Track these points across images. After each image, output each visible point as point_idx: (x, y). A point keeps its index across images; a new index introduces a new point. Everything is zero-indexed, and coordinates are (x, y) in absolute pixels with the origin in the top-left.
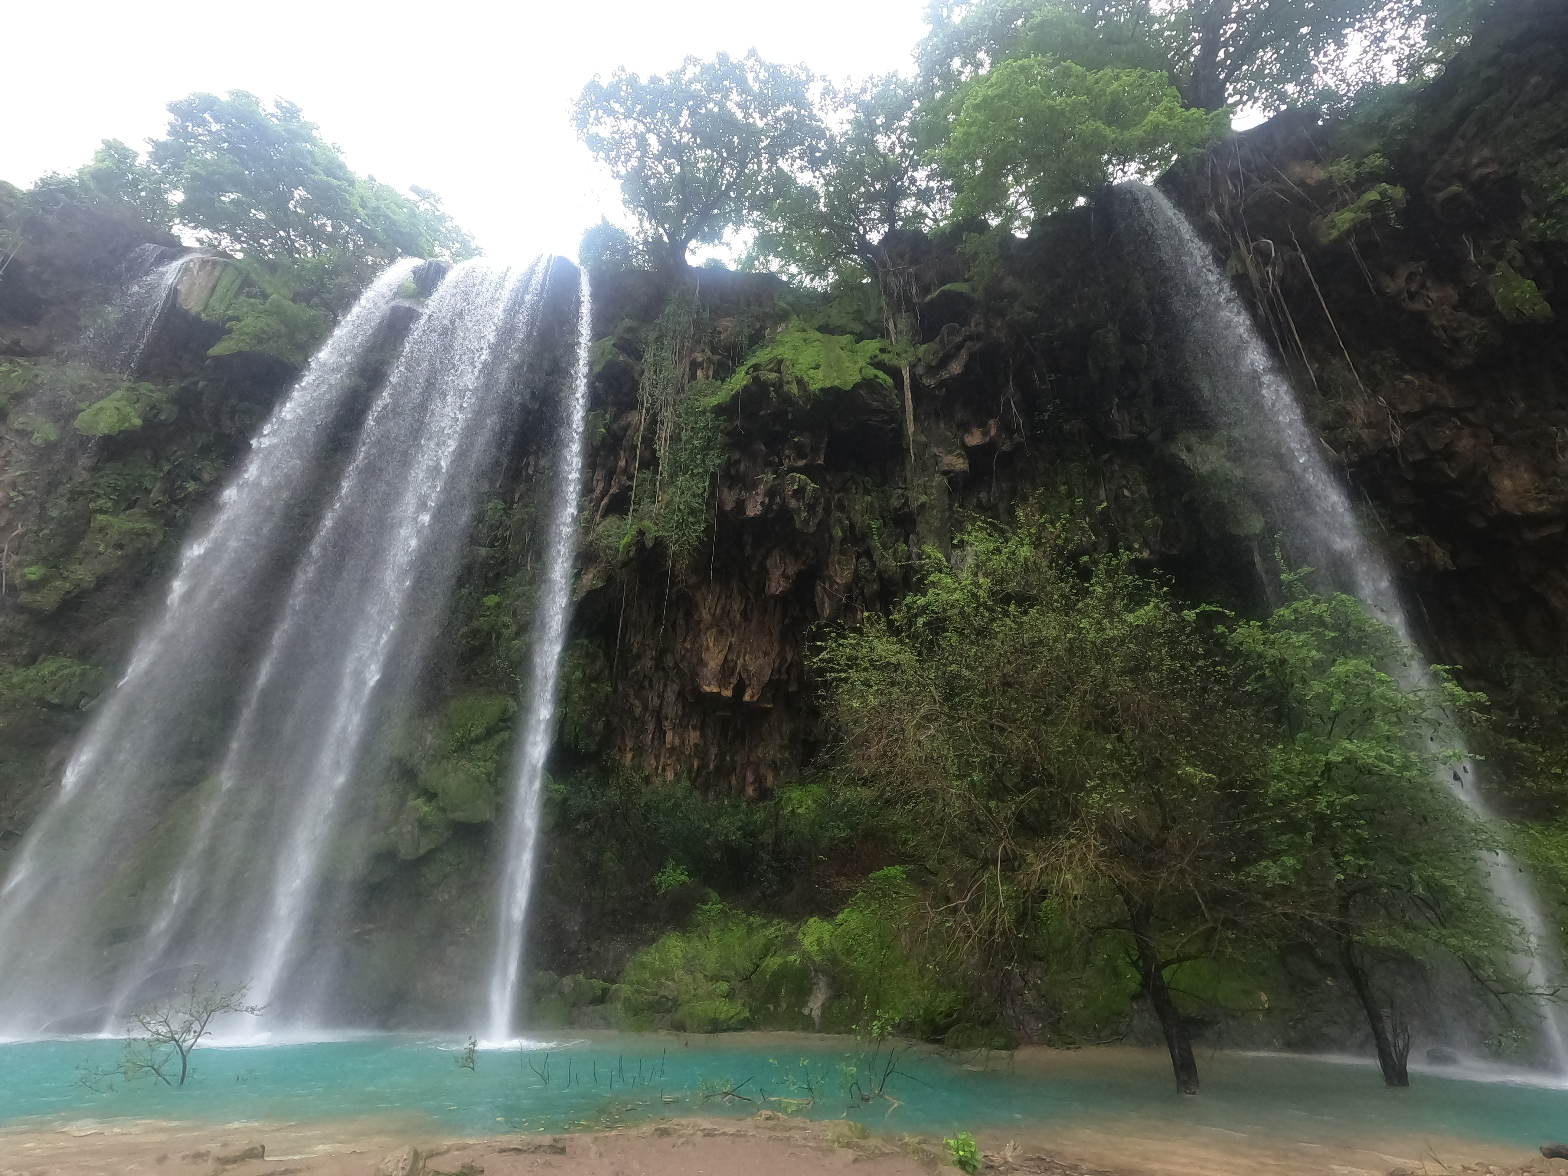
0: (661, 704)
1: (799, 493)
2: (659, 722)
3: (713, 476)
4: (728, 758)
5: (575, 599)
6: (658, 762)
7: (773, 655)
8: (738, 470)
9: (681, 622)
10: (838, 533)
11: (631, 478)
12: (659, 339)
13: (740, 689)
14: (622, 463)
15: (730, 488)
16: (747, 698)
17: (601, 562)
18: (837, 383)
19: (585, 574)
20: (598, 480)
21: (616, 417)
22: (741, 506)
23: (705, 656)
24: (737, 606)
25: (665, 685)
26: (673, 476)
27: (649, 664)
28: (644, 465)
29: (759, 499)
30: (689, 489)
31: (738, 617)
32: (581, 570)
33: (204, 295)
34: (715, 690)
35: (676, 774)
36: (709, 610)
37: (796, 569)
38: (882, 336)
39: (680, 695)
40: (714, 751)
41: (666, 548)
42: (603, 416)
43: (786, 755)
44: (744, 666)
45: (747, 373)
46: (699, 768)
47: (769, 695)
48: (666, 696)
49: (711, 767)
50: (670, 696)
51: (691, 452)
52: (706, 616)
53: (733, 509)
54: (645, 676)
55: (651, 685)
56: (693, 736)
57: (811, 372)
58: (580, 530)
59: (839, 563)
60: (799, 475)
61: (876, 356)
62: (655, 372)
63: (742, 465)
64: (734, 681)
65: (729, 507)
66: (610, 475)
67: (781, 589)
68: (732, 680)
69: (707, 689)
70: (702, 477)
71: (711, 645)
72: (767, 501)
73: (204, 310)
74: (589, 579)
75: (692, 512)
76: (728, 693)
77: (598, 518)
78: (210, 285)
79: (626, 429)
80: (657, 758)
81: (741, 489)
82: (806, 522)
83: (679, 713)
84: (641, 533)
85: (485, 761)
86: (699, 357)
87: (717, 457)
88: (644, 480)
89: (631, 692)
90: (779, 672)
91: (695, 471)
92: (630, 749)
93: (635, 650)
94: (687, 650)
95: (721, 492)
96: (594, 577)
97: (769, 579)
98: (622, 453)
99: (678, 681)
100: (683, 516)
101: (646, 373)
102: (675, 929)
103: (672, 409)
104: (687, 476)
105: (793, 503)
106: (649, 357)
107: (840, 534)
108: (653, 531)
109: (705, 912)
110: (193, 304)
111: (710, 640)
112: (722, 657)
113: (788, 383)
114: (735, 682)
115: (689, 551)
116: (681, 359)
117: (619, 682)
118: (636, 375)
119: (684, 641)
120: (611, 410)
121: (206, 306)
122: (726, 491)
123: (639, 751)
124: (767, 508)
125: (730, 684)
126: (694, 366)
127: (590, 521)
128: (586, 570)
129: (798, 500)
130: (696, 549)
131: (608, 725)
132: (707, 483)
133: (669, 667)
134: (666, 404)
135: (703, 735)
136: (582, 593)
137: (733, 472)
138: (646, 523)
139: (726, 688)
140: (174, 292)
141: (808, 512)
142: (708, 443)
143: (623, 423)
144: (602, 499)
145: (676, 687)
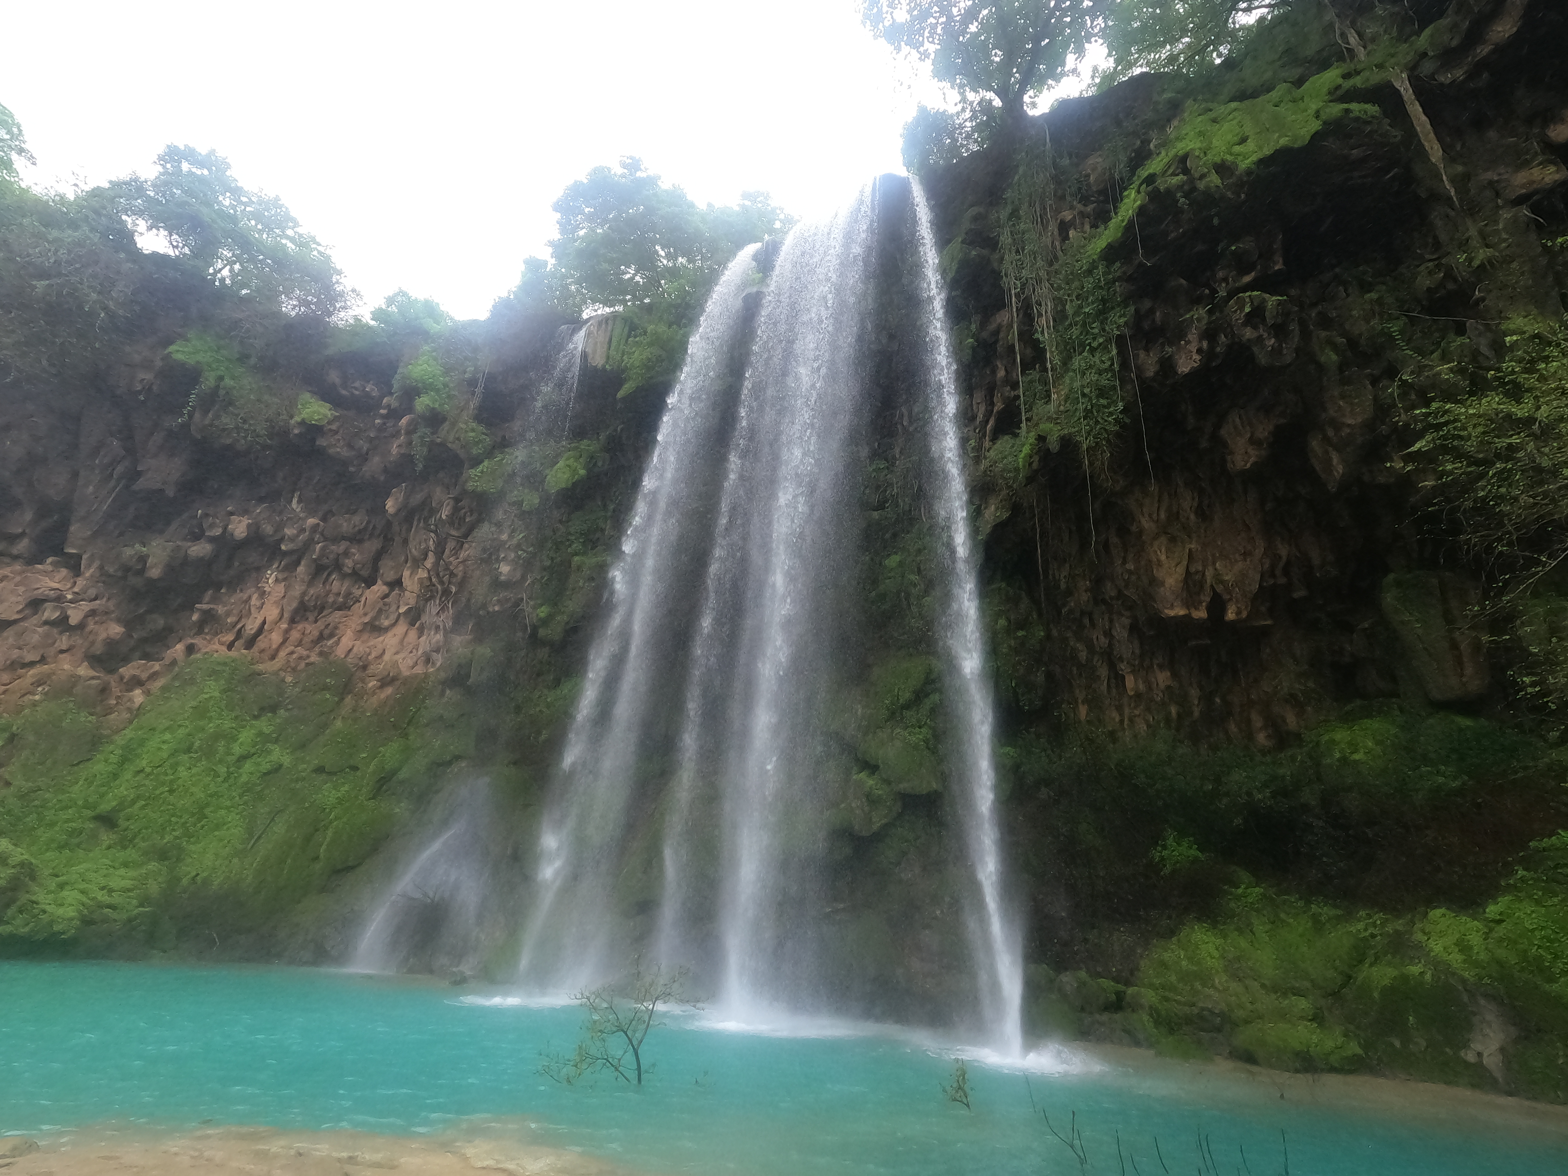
0: (1110, 645)
1: (1256, 316)
2: (1112, 666)
3: (1120, 341)
4: (1218, 700)
5: (980, 538)
6: (1121, 715)
7: (1259, 552)
8: (1154, 321)
9: (1114, 540)
10: (1330, 357)
11: (1015, 386)
12: (1014, 214)
13: (1217, 605)
14: (1001, 373)
15: (1147, 350)
16: (1231, 615)
17: (1000, 490)
18: (1284, 141)
19: (985, 508)
20: (978, 404)
21: (983, 325)
22: (1167, 366)
23: (1159, 574)
24: (1187, 502)
25: (1111, 621)
26: (1066, 362)
27: (1085, 597)
28: (1026, 367)
29: (1193, 347)
30: (1091, 367)
31: (1192, 517)
32: (979, 507)
33: (605, 349)
34: (1182, 612)
35: (1149, 726)
36: (1150, 515)
37: (1271, 428)
38: (1341, 58)
39: (1134, 629)
40: (1194, 693)
41: (1077, 445)
42: (968, 328)
43: (1311, 684)
44: (1217, 576)
45: (1139, 192)
46: (1179, 715)
47: (1263, 609)
48: (1114, 633)
49: (1196, 714)
50: (1120, 632)
51: (1084, 325)
52: (1146, 524)
53: (1157, 373)
54: (1083, 613)
55: (1093, 625)
56: (1163, 678)
57: (1237, 149)
58: (970, 462)
59: (1343, 397)
60: (1248, 294)
61: (1339, 87)
62: (1017, 252)
63: (1158, 314)
64: (1206, 598)
65: (1151, 370)
66: (991, 391)
67: (1252, 460)
68: (1202, 597)
69: (1172, 613)
70: (1104, 347)
71: (1163, 557)
72: (1205, 344)
73: (607, 363)
74: (993, 513)
75: (1102, 392)
76: (1201, 614)
77: (987, 443)
78: (607, 340)
79: (997, 332)
80: (1119, 709)
81: (1163, 345)
82: (1276, 352)
83: (1137, 651)
84: (1041, 439)
85: (920, 727)
86: (1067, 215)
87: (1120, 317)
88: (1031, 382)
89: (1069, 634)
90: (1273, 575)
91: (1095, 344)
92: (1083, 702)
93: (1063, 586)
94: (1130, 572)
95: (1136, 356)
96: (997, 509)
97: (1232, 453)
98: (999, 364)
99: (1127, 613)
100: (1090, 399)
101: (1006, 257)
102: (1199, 919)
103: (1047, 284)
104: (1085, 354)
105: (1249, 333)
106: (1005, 239)
107: (1334, 357)
108: (1054, 433)
109: (1238, 898)
110: (598, 361)
111: (1159, 552)
112: (1181, 570)
113: (1202, 176)
114: (1208, 599)
115: (1108, 441)
116: (1045, 226)
117: (1051, 626)
118: (995, 265)
119: (1124, 562)
120: (976, 319)
121: (608, 358)
122: (1142, 354)
123: (1094, 703)
124: (1208, 356)
125: (1201, 603)
126: (1064, 228)
127: (979, 448)
128: (986, 503)
129: (1255, 327)
130: (1118, 435)
131: (1049, 676)
132: (1114, 352)
133: (1111, 598)
134: (1039, 281)
135: (1175, 675)
136: (986, 529)
137: (1146, 325)
138: (1045, 426)
139: (1196, 609)
140: (584, 356)
141: (1276, 336)
142: (1104, 304)
143: (992, 327)
144: (987, 422)
145: (1126, 621)
